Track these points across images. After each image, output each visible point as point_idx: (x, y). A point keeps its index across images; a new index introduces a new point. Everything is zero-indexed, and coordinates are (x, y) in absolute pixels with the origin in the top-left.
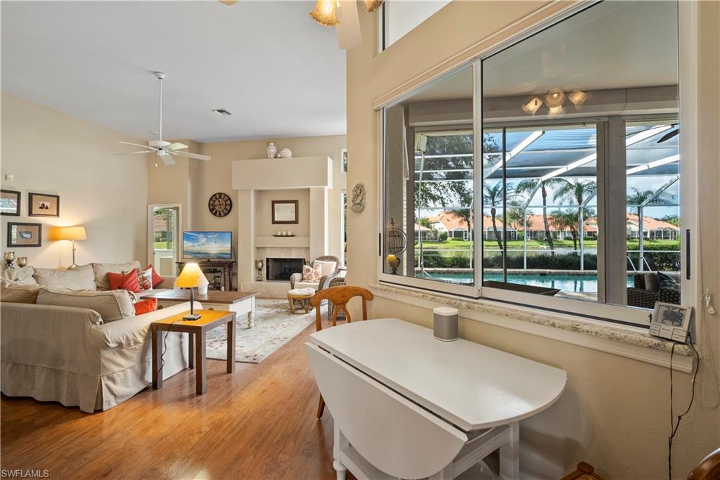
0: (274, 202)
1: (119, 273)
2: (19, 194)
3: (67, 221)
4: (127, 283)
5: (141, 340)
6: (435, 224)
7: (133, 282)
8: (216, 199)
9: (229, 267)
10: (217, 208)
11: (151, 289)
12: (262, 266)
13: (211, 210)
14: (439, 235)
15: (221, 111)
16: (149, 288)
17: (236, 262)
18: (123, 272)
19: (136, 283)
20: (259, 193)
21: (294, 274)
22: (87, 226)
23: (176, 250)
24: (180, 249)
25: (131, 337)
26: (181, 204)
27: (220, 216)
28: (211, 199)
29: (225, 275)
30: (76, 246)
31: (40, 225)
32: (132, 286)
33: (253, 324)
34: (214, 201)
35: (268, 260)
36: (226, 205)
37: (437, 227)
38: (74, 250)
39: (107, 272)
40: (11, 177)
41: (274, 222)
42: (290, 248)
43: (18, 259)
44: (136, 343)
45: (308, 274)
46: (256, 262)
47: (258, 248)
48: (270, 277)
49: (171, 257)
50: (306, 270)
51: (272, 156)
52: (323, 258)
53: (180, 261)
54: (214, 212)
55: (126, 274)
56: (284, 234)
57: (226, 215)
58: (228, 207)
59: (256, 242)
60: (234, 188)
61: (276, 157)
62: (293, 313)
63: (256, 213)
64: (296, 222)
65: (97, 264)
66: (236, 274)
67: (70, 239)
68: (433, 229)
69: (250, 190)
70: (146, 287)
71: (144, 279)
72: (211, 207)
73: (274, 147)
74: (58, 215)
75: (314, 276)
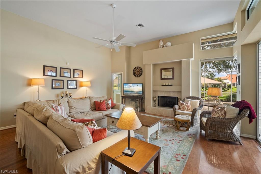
0: (161, 69)
1: (99, 101)
2: (70, 69)
3: (85, 80)
4: (101, 106)
5: (93, 166)
6: (225, 80)
7: (103, 106)
8: (136, 69)
9: (142, 99)
10: (136, 73)
11: (111, 109)
12: (156, 100)
13: (134, 74)
14: (227, 85)
15: (139, 25)
16: (110, 109)
17: (144, 97)
18: (101, 101)
19: (105, 106)
20: (155, 65)
21: (175, 106)
22: (91, 82)
23: (121, 91)
24: (122, 90)
25: (85, 166)
26: (123, 72)
27: (137, 77)
28: (134, 70)
29: (140, 103)
30: (88, 89)
31: (77, 81)
32: (103, 107)
33: (159, 137)
34: (135, 71)
35: (158, 96)
36: (140, 72)
37: (225, 81)
38: (87, 90)
39: (95, 101)
40: (68, 63)
41: (162, 79)
42: (170, 91)
43: (70, 93)
44: (90, 169)
45: (182, 106)
46: (153, 98)
47: (154, 91)
48: (159, 105)
49: (119, 93)
50: (182, 104)
51: (161, 47)
52: (190, 98)
53: (122, 96)
54: (135, 75)
55: (102, 102)
56: (167, 84)
57: (140, 76)
58: (141, 73)
59: (153, 88)
60: (144, 64)
61: (163, 47)
62: (178, 130)
63: (153, 75)
64: (173, 78)
65: (91, 97)
66: (144, 102)
67: (86, 86)
68: (224, 83)
69: (151, 64)
70: (109, 108)
71: (108, 104)
72: (134, 73)
73: (162, 43)
74: (82, 77)
75: (186, 108)
